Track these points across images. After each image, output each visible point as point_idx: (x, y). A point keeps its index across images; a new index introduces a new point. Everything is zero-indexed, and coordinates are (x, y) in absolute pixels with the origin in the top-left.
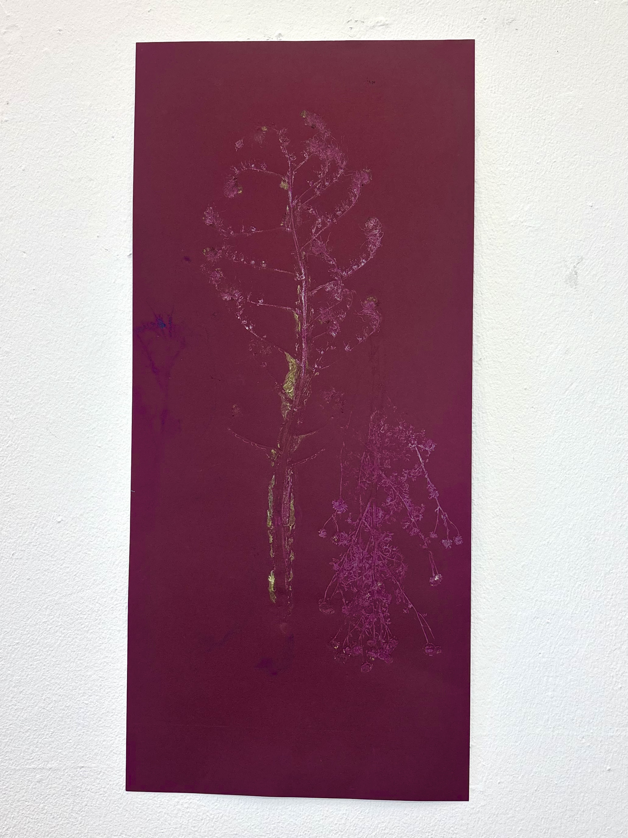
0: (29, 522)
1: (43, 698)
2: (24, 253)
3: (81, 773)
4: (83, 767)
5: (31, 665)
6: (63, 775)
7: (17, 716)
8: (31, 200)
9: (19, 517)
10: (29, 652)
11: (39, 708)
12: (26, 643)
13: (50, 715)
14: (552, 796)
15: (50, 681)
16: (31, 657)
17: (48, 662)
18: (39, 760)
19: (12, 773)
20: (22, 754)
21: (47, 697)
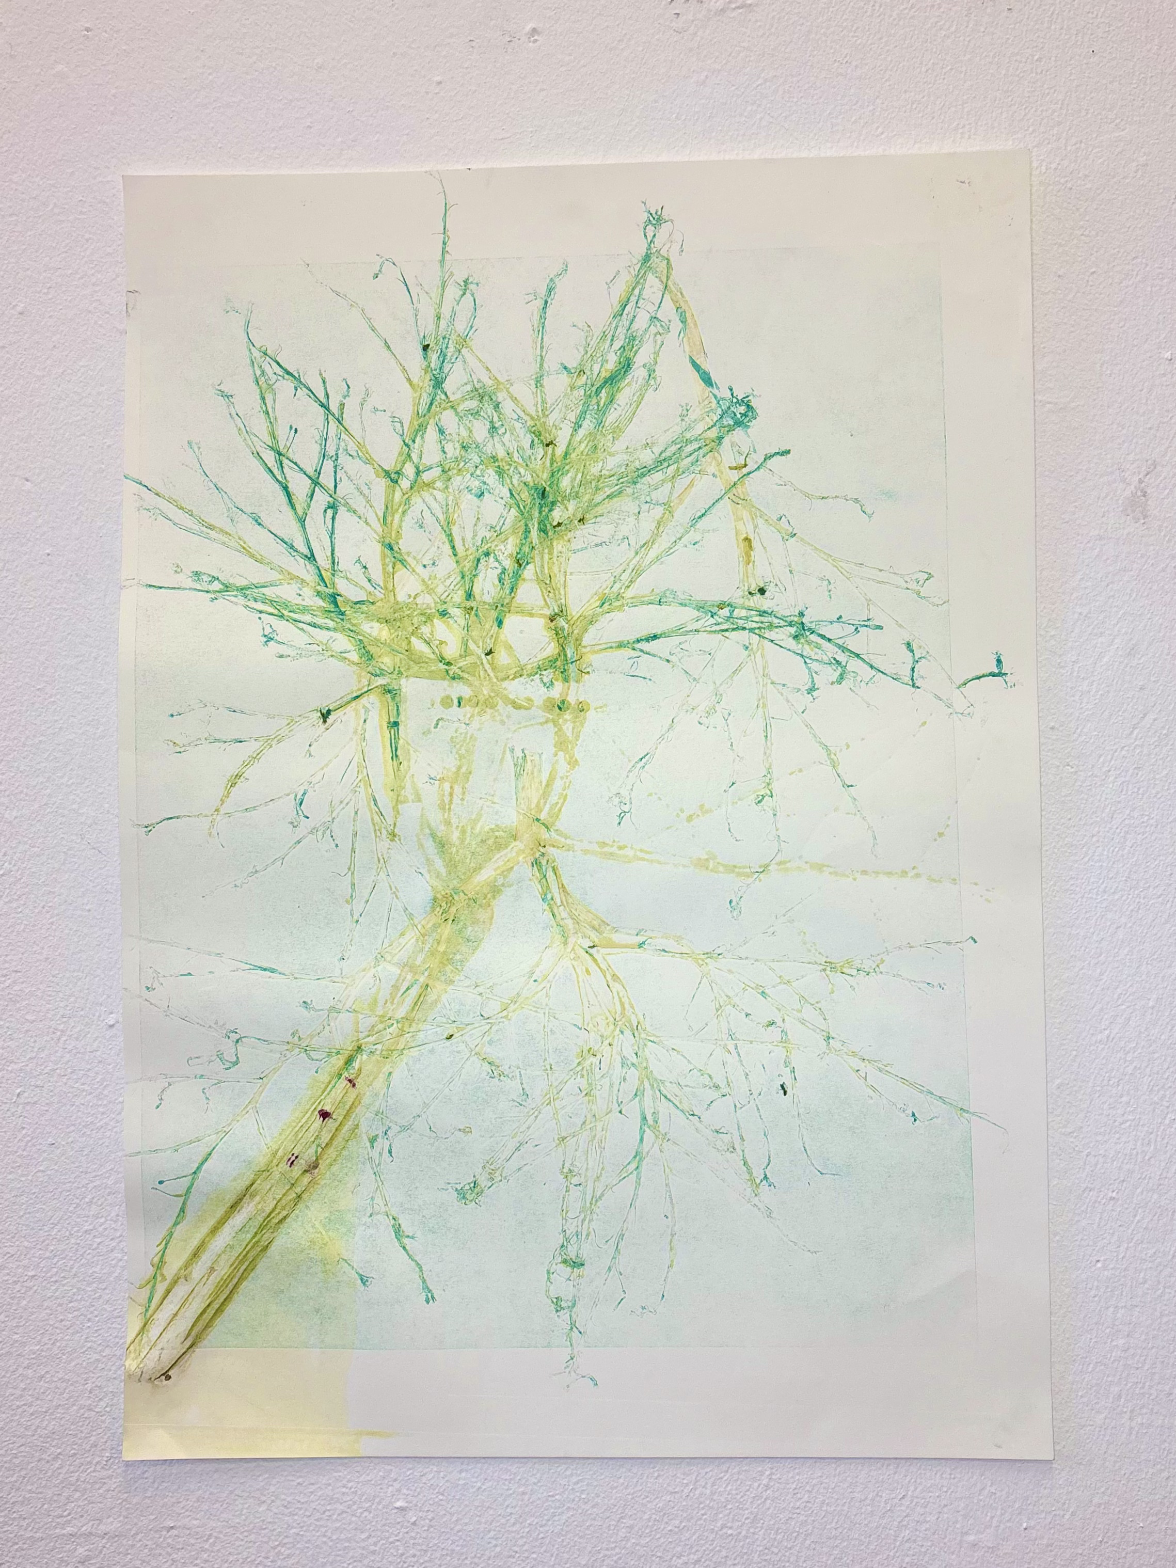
0: (50, 1027)
1: (89, 1386)
2: (27, 480)
3: (170, 1541)
4: (172, 1527)
5: (62, 1321)
6: (133, 1546)
7: (33, 1428)
8: (38, 373)
9: (28, 1017)
10: (57, 1294)
11: (80, 1408)
12: (49, 1275)
13: (103, 1422)
14: (1135, 1552)
15: (102, 1351)
16: (60, 1305)
17: (96, 1313)
18: (82, 1516)
19: (26, 1546)
20: (46, 1506)
21: (96, 1386)
